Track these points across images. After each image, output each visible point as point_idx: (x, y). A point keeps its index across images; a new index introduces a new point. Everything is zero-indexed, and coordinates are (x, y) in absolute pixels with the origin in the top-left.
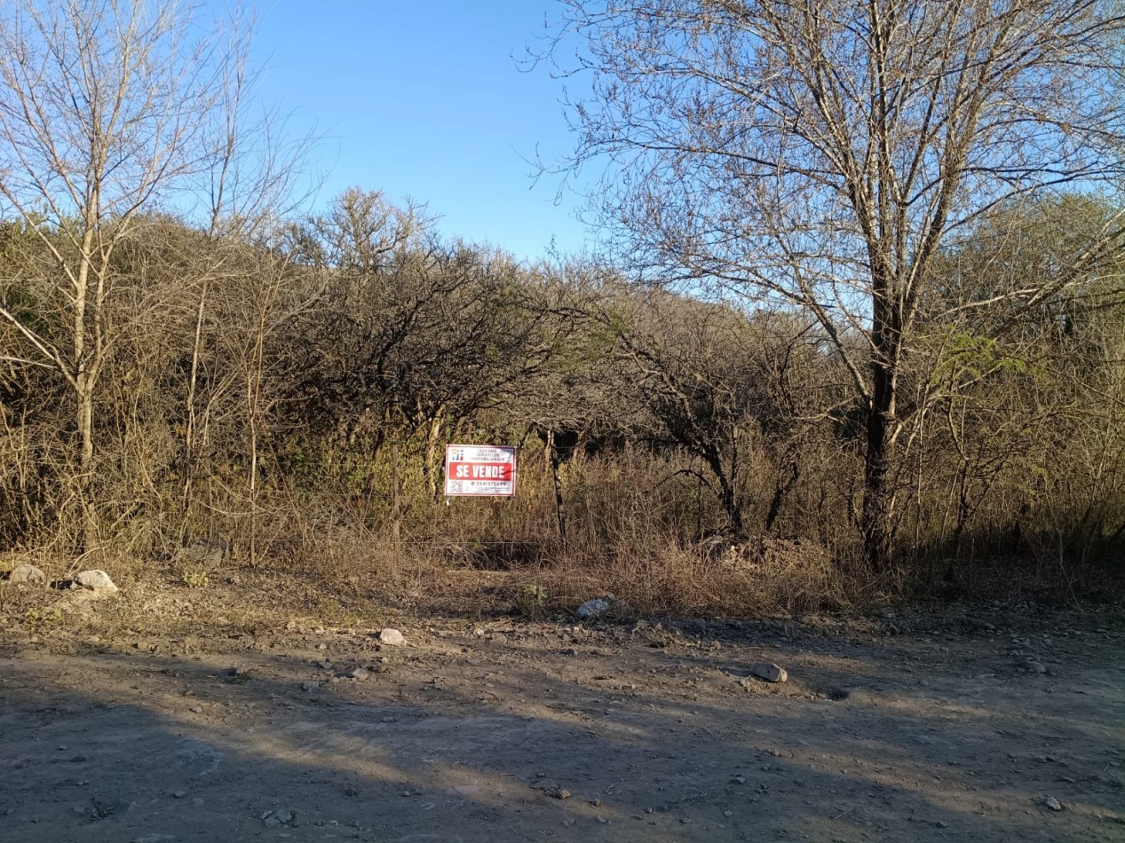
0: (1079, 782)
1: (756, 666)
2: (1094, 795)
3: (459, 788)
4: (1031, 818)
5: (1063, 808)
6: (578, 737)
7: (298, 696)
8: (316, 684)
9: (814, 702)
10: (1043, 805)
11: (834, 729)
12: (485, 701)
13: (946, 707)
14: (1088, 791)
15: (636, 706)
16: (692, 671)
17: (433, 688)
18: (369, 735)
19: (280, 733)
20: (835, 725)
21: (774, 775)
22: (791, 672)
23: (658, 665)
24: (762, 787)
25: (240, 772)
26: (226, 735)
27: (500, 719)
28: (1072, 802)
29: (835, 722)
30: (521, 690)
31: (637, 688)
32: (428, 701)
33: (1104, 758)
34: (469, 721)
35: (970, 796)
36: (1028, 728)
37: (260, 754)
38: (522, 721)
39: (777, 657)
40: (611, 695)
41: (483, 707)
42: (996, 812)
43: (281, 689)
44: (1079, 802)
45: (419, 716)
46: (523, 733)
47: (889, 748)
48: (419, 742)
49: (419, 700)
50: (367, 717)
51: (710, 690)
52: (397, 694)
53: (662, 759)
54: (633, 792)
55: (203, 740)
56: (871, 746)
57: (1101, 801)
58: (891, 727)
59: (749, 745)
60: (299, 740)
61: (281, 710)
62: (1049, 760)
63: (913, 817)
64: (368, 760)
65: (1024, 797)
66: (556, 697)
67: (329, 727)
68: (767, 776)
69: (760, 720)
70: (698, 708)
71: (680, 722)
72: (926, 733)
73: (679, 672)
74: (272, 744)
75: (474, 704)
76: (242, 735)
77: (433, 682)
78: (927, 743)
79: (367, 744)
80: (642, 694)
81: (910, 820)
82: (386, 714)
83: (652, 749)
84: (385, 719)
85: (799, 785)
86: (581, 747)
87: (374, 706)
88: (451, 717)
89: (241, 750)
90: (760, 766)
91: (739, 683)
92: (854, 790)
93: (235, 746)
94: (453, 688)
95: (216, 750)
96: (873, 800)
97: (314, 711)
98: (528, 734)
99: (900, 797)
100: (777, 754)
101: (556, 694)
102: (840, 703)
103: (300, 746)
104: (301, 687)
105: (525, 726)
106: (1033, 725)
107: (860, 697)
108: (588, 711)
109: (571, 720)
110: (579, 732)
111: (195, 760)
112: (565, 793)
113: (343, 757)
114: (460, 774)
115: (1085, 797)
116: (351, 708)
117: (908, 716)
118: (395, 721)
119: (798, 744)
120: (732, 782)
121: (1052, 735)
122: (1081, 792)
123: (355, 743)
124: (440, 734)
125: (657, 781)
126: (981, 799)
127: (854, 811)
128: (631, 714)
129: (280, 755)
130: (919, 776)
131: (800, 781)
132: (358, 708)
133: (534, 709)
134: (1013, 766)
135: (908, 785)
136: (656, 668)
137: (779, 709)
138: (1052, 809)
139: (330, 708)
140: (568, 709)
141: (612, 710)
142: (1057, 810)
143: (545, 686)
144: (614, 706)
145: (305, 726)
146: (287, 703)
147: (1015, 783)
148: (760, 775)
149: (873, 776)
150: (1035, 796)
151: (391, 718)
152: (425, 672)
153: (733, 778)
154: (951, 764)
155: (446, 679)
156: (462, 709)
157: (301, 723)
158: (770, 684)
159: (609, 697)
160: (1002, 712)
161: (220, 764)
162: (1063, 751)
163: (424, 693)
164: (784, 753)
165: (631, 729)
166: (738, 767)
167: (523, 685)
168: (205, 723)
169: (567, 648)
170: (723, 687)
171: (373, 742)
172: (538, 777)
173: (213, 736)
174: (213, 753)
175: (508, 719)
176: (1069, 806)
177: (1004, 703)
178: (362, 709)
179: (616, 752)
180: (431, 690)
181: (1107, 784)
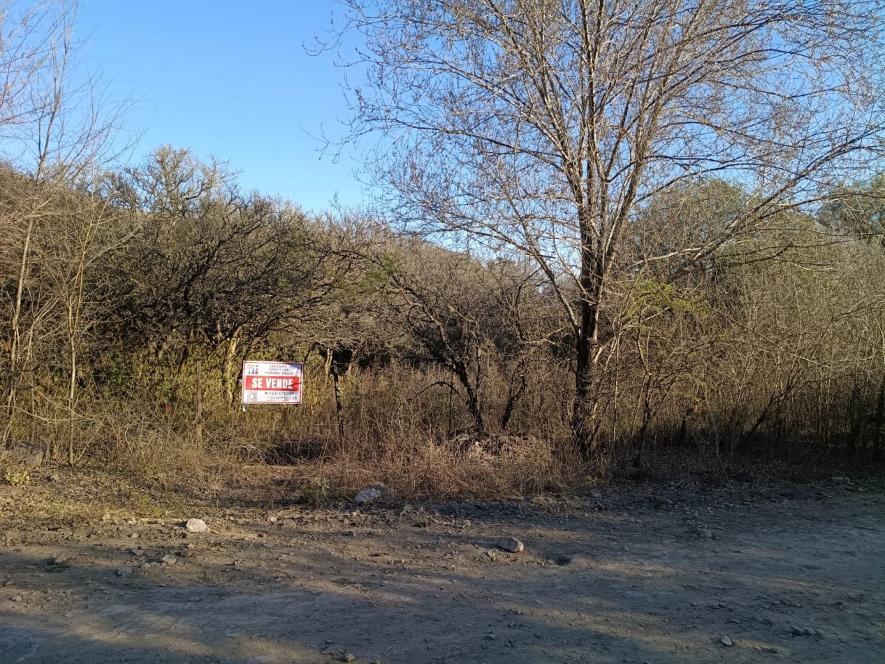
0: (742, 623)
1: (500, 539)
2: (753, 632)
3: (259, 658)
4: (712, 652)
5: (734, 644)
6: (358, 608)
7: (112, 581)
8: (129, 570)
9: (545, 568)
10: (718, 642)
11: (562, 589)
12: (280, 579)
13: (643, 568)
14: (749, 629)
15: (405, 576)
16: (449, 546)
17: (234, 569)
18: (178, 614)
19: (96, 617)
20: (563, 587)
21: (518, 631)
22: (526, 544)
23: (422, 542)
24: (510, 642)
25: (58, 655)
26: (45, 620)
27: (293, 594)
28: (739, 638)
29: (562, 584)
30: (310, 568)
31: (405, 562)
32: (230, 581)
33: (758, 602)
34: (266, 597)
35: (667, 639)
36: (703, 581)
37: (77, 637)
38: (311, 595)
39: (515, 531)
40: (385, 569)
41: (277, 585)
42: (686, 650)
43: (97, 575)
44: (745, 638)
45: (221, 595)
46: (313, 605)
47: (604, 602)
48: (222, 618)
49: (221, 581)
50: (176, 597)
51: (464, 561)
52: (202, 576)
53: (428, 622)
54: (406, 652)
55: (22, 627)
56: (590, 603)
57: (759, 636)
58: (604, 587)
59: (499, 606)
60: (115, 621)
61: (97, 594)
62: (720, 606)
63: (627, 659)
64: (177, 637)
65: (706, 637)
66: (339, 573)
67: (142, 608)
68: (513, 632)
69: (505, 585)
70: (456, 577)
71: (442, 589)
72: (630, 589)
73: (439, 547)
74: (88, 627)
75: (269, 581)
76: (61, 621)
77: (234, 564)
78: (632, 598)
79: (176, 622)
80: (411, 567)
81: (624, 661)
82: (192, 594)
83: (420, 614)
84: (192, 599)
85: (539, 637)
86: (362, 616)
87: (182, 588)
88: (250, 594)
89: (59, 634)
90: (507, 623)
91: (487, 554)
92: (579, 640)
93: (53, 631)
94: (251, 569)
95: (34, 636)
96: (596, 647)
97: (128, 594)
98: (317, 606)
99: (615, 643)
100: (520, 612)
101: (339, 570)
102: (564, 567)
103: (115, 627)
104: (116, 573)
105: (314, 599)
106: (707, 579)
107: (580, 561)
108: (366, 584)
109: (353, 592)
110: (360, 602)
111: (14, 647)
112: (350, 657)
113: (154, 635)
114: (260, 645)
115: (747, 634)
116: (161, 590)
117: (616, 576)
118: (201, 600)
119: (535, 604)
120: (486, 638)
121: (721, 587)
122: (745, 630)
123: (166, 621)
124: (241, 610)
125: (426, 641)
126: (675, 641)
127: (581, 657)
128: (402, 585)
129: (96, 637)
130: (628, 624)
131: (539, 634)
132: (167, 590)
133: (321, 584)
134: (696, 612)
135: (621, 633)
136: (421, 545)
137: (519, 574)
138: (726, 645)
139: (142, 591)
140: (350, 583)
141: (386, 582)
142: (730, 646)
143: (330, 564)
144: (388, 579)
145: (119, 608)
146: (103, 588)
147: (699, 626)
148: (507, 631)
149: (594, 627)
150: (713, 636)
151: (197, 598)
152: (227, 556)
153: (486, 635)
154: (651, 614)
155: (244, 560)
156: (259, 587)
157: (116, 606)
158: (510, 554)
159: (384, 570)
160: (684, 570)
161: (37, 649)
162: (730, 598)
163: (226, 575)
164: (526, 610)
165: (402, 598)
166: (490, 625)
167: (312, 564)
168: (24, 611)
169: (348, 530)
170: (474, 558)
171: (182, 620)
172: (327, 643)
173: (31, 624)
174: (31, 639)
175: (301, 594)
176: (737, 641)
177: (685, 562)
178: (171, 590)
179: (392, 618)
180: (231, 571)
181: (762, 623)
